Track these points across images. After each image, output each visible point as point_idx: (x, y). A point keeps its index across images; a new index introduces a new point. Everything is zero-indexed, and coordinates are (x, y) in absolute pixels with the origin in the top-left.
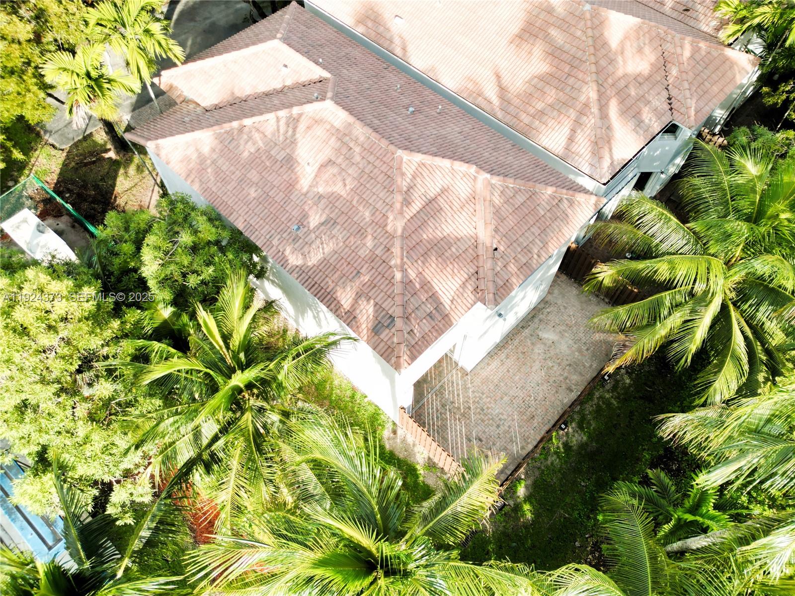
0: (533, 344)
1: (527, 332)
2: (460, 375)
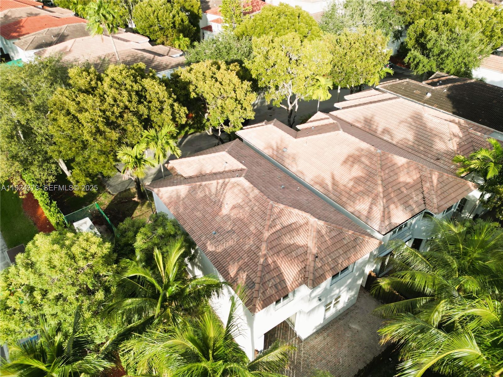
0: (345, 330)
1: (342, 322)
2: (297, 341)
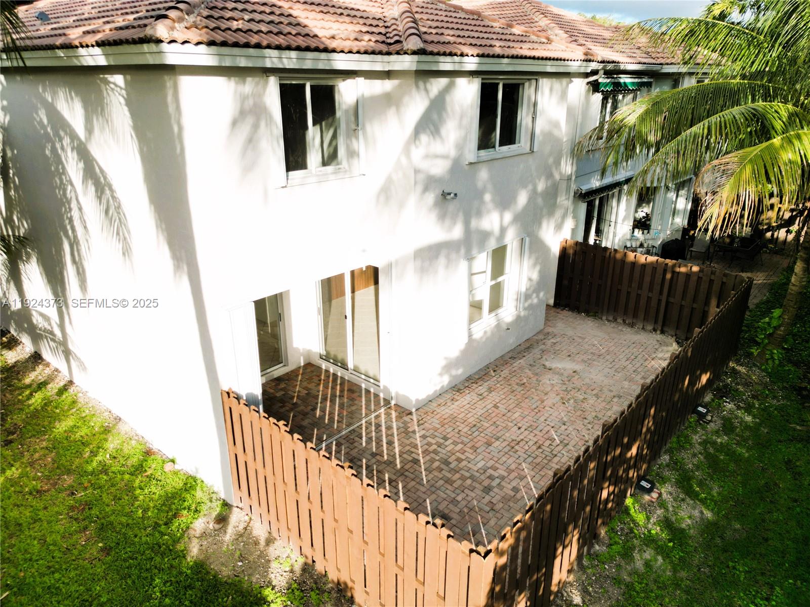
0: (536, 374)
2: (394, 414)
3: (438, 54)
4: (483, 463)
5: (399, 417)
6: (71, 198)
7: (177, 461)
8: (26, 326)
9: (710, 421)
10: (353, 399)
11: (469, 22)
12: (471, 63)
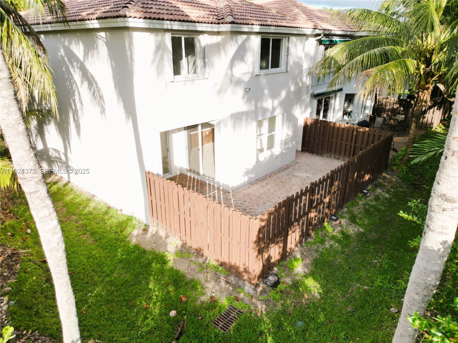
0: (289, 178)
2: (221, 193)
3: (240, 24)
4: (261, 210)
5: (224, 194)
6: (75, 90)
7: (123, 210)
8: (45, 157)
9: (369, 196)
10: (203, 187)
11: (256, 10)
12: (257, 28)
